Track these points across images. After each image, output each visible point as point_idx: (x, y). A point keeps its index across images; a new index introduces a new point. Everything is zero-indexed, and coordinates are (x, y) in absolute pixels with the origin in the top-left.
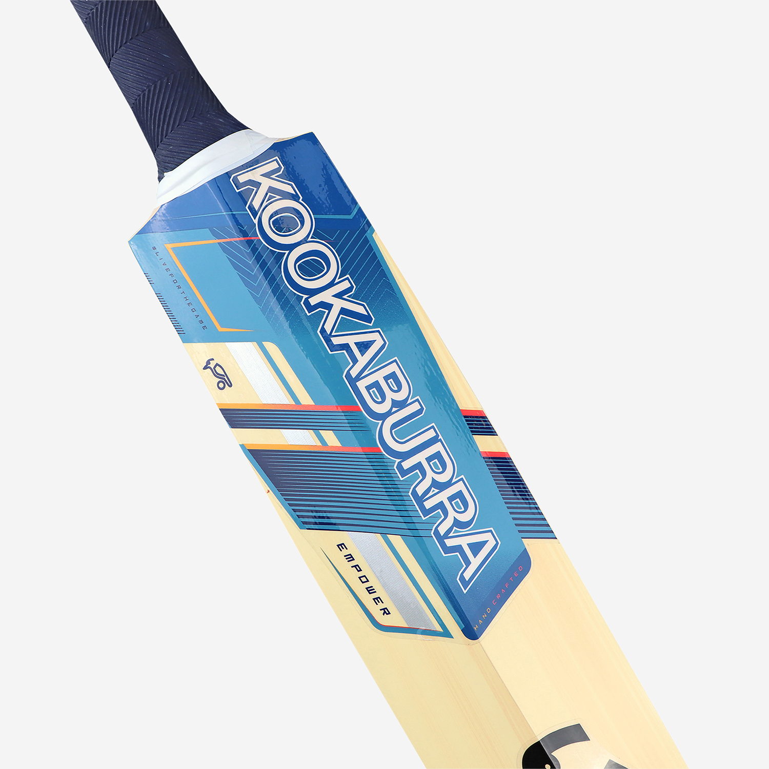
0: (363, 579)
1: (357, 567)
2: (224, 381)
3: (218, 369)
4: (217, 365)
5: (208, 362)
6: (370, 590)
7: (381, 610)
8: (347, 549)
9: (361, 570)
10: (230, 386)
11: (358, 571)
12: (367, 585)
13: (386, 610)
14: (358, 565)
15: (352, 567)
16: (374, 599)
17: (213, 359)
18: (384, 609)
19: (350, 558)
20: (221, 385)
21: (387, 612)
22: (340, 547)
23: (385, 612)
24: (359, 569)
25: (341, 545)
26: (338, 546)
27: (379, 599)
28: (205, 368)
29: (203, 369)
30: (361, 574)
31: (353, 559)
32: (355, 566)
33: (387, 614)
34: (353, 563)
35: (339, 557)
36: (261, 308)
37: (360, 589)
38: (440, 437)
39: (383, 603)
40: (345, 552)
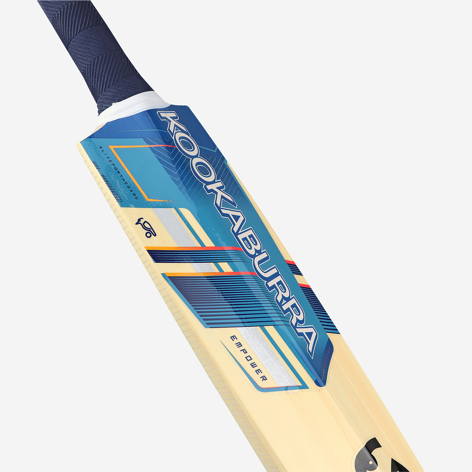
0: (248, 358)
1: (244, 350)
2: (150, 232)
3: (146, 225)
4: (145, 222)
5: (139, 220)
6: (253, 365)
7: (261, 378)
8: (237, 339)
9: (247, 352)
10: (155, 235)
11: (245, 353)
12: (251, 362)
13: (264, 377)
14: (244, 349)
15: (241, 351)
16: (256, 371)
17: (142, 218)
18: (262, 377)
19: (239, 345)
20: (149, 235)
21: (265, 379)
22: (232, 338)
23: (263, 379)
24: (245, 352)
25: (233, 337)
26: (231, 337)
27: (259, 371)
28: (137, 224)
29: (136, 224)
30: (247, 355)
31: (242, 346)
32: (243, 350)
33: (265, 380)
34: (241, 348)
35: (232, 345)
36: (179, 187)
37: (247, 365)
38: (280, 273)
39: (262, 373)
40: (236, 341)
